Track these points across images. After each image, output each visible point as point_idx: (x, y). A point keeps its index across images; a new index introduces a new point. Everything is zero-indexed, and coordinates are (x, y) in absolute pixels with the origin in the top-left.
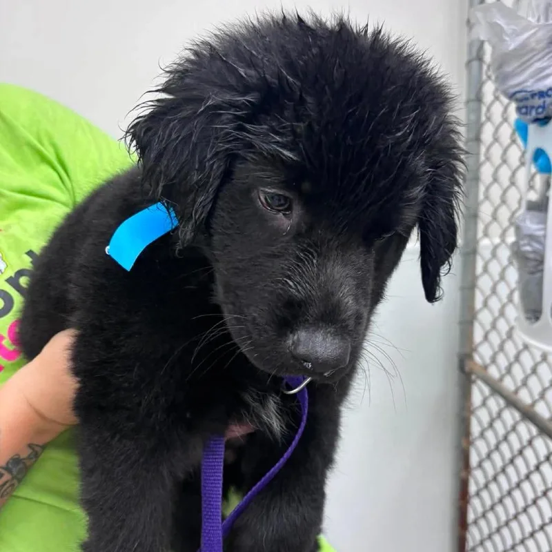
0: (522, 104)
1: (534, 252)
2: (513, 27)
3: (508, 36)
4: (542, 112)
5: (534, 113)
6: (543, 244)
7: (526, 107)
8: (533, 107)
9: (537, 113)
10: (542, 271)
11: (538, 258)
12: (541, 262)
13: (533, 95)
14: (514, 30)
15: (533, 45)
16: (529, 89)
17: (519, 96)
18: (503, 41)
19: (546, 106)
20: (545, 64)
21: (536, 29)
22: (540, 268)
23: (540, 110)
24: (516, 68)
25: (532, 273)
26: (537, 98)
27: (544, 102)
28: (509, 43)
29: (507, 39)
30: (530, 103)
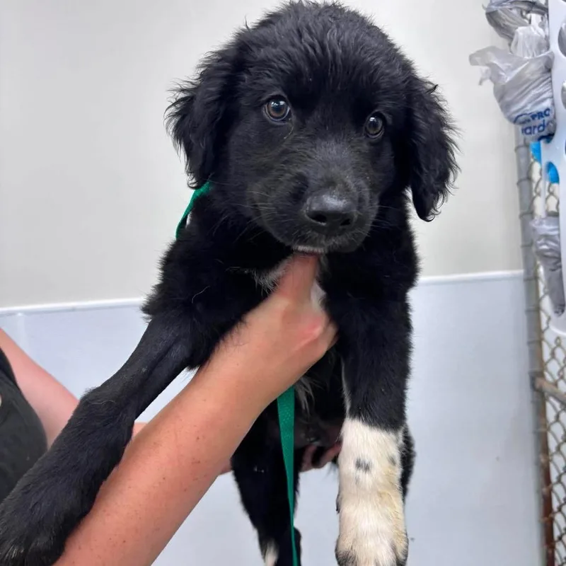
0: (526, 126)
1: (551, 250)
2: (508, 64)
3: (503, 71)
4: (543, 130)
5: (536, 131)
6: (558, 243)
7: (530, 128)
8: (535, 127)
9: (539, 131)
10: (560, 267)
11: (557, 255)
12: (559, 259)
13: (533, 117)
14: (509, 67)
15: (528, 76)
16: (528, 113)
17: (521, 119)
18: (499, 76)
19: (546, 124)
20: (541, 90)
21: (528, 62)
22: (558, 264)
23: (541, 128)
24: (515, 98)
25: (553, 270)
26: (536, 118)
27: (544, 121)
28: (505, 76)
29: (503, 74)
30: (533, 123)
